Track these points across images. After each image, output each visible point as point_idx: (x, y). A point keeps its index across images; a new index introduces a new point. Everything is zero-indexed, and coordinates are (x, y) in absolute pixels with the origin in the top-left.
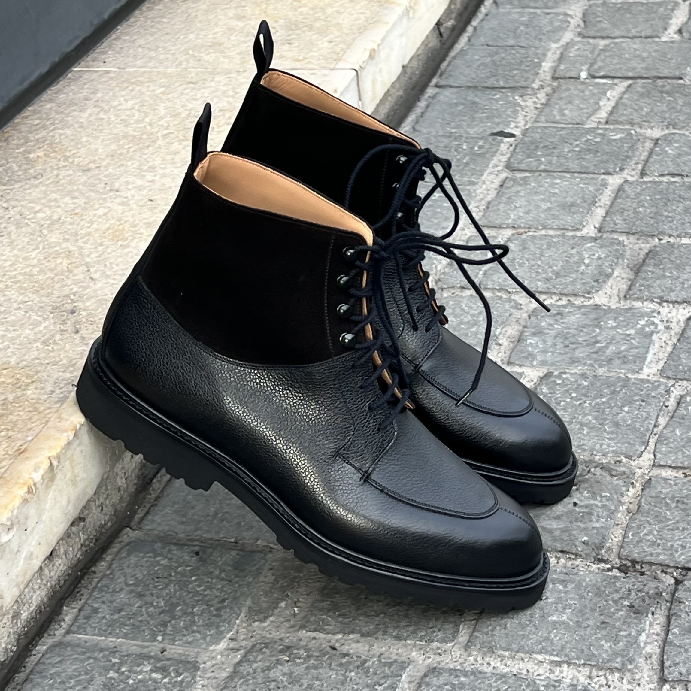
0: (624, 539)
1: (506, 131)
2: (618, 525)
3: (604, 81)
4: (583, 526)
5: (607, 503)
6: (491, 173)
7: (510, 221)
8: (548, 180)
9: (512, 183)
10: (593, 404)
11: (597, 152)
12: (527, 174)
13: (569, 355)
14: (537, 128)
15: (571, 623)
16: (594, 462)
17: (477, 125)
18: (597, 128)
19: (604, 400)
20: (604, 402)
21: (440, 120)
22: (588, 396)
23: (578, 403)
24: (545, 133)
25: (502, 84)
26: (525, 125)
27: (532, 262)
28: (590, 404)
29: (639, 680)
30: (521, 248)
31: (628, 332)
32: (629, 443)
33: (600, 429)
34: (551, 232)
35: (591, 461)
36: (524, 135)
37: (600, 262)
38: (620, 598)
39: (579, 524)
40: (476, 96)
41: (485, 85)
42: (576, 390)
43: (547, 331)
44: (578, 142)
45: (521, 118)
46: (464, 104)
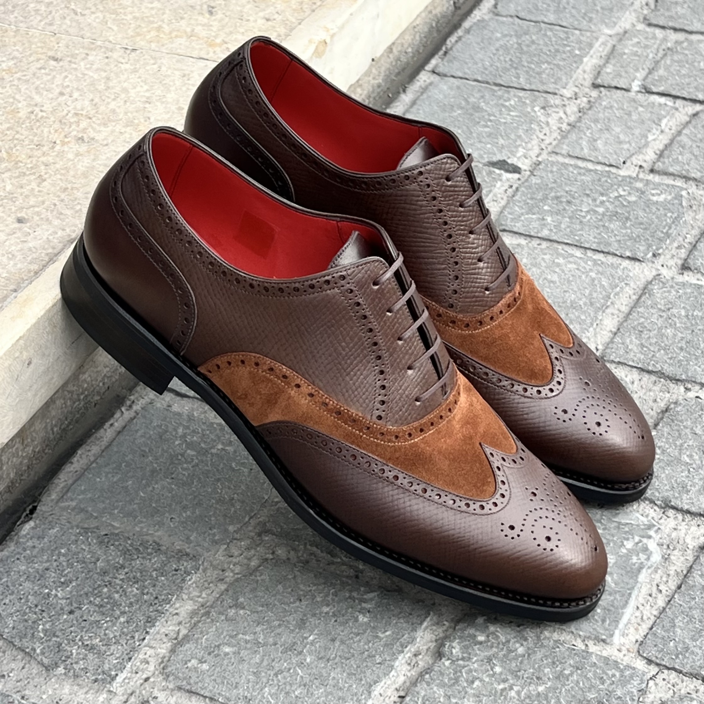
3: (662, 100)
8: (547, 257)
14: (553, 163)
17: (472, 145)
18: (637, 179)
24: (562, 175)
26: (537, 157)
36: (532, 171)
40: (483, 97)
41: (499, 81)
44: (604, 198)
45: (535, 142)
46: (462, 108)
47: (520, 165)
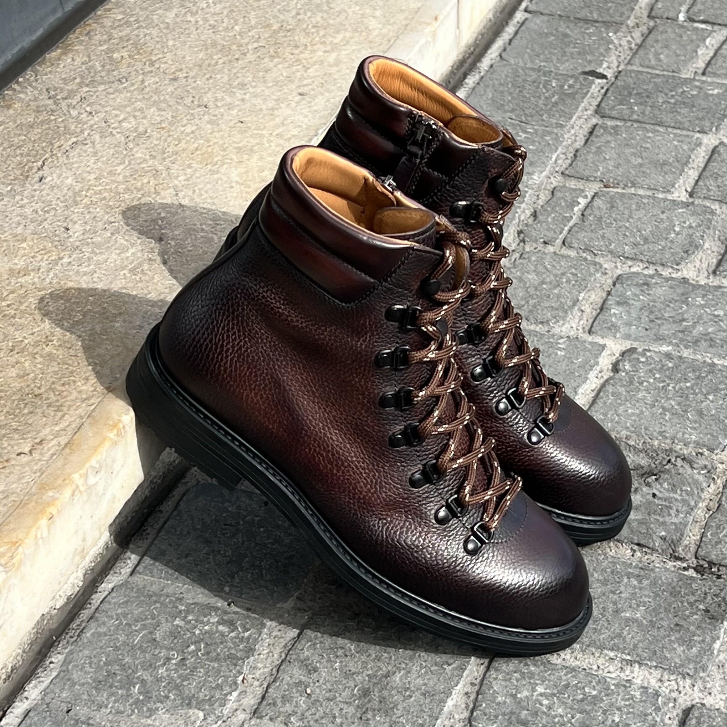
0: (701, 538)
1: (598, 71)
2: (697, 522)
3: (703, 26)
4: (661, 520)
5: (687, 498)
6: (580, 118)
7: (599, 173)
8: (640, 133)
9: (602, 131)
10: (677, 388)
11: (693, 106)
12: (618, 123)
13: (654, 331)
14: (631, 71)
15: (644, 622)
16: (675, 452)
17: (567, 61)
18: (694, 79)
19: (688, 384)
20: (687, 387)
21: (528, 51)
22: (671, 379)
23: (662, 385)
24: (639, 79)
25: (595, 16)
26: (618, 67)
27: (620, 224)
28: (674, 388)
29: (710, 688)
30: (609, 205)
31: (716, 313)
32: (712, 435)
33: (682, 416)
34: (641, 192)
35: (671, 450)
36: (616, 78)
37: (691, 231)
38: (696, 601)
39: (658, 517)
40: (568, 27)
41: (578, 16)
42: (660, 370)
43: (631, 302)
44: (674, 93)
45: (613, 58)
46: (554, 35)
47: (605, 73)
